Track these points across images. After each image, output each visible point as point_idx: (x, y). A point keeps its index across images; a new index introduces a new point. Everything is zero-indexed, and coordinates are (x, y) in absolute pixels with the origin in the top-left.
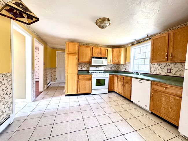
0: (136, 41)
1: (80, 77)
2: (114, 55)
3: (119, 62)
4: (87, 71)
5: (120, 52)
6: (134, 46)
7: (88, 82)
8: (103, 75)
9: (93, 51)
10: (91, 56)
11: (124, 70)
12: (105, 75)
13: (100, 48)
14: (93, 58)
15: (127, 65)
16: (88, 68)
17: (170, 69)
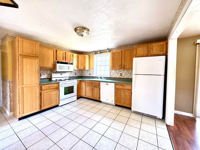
0: (99, 51)
1: (43, 87)
2: (79, 61)
3: (84, 68)
4: (48, 78)
5: (85, 58)
6: (97, 55)
7: (54, 93)
8: (71, 82)
9: (58, 56)
10: (55, 60)
11: (88, 75)
12: (73, 82)
13: (65, 52)
14: (58, 62)
15: (91, 70)
16: (50, 75)
17: (121, 74)
